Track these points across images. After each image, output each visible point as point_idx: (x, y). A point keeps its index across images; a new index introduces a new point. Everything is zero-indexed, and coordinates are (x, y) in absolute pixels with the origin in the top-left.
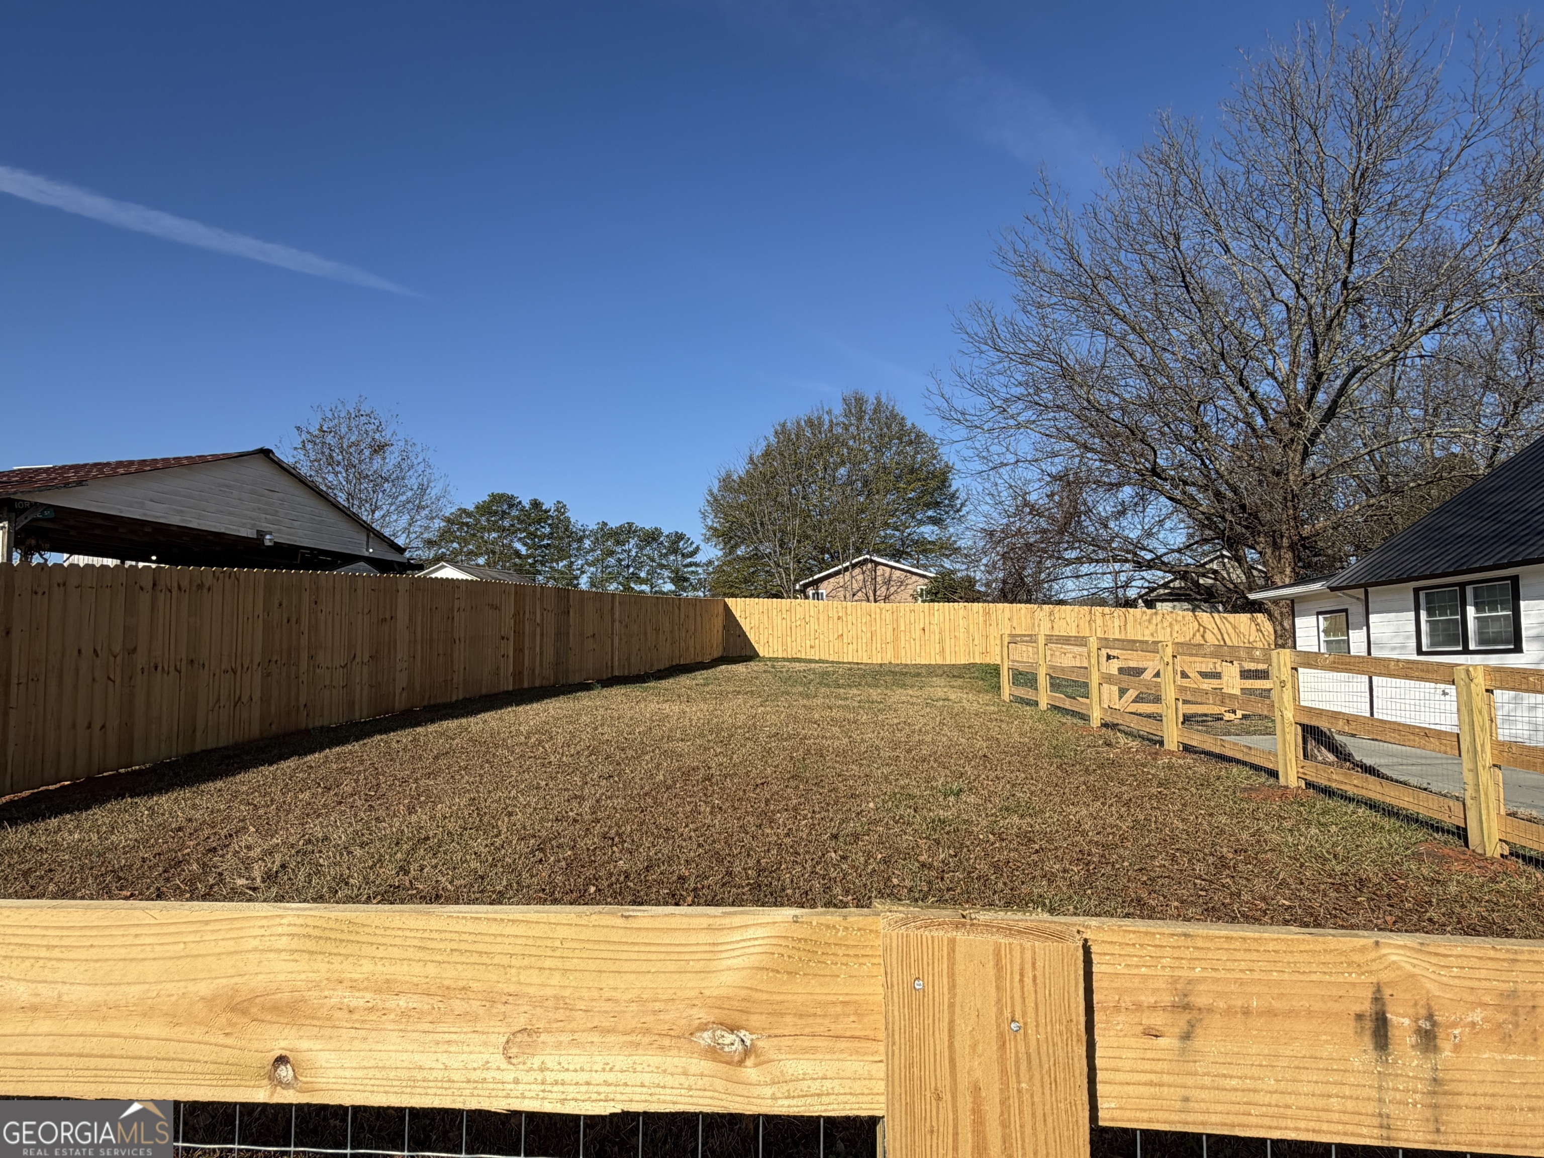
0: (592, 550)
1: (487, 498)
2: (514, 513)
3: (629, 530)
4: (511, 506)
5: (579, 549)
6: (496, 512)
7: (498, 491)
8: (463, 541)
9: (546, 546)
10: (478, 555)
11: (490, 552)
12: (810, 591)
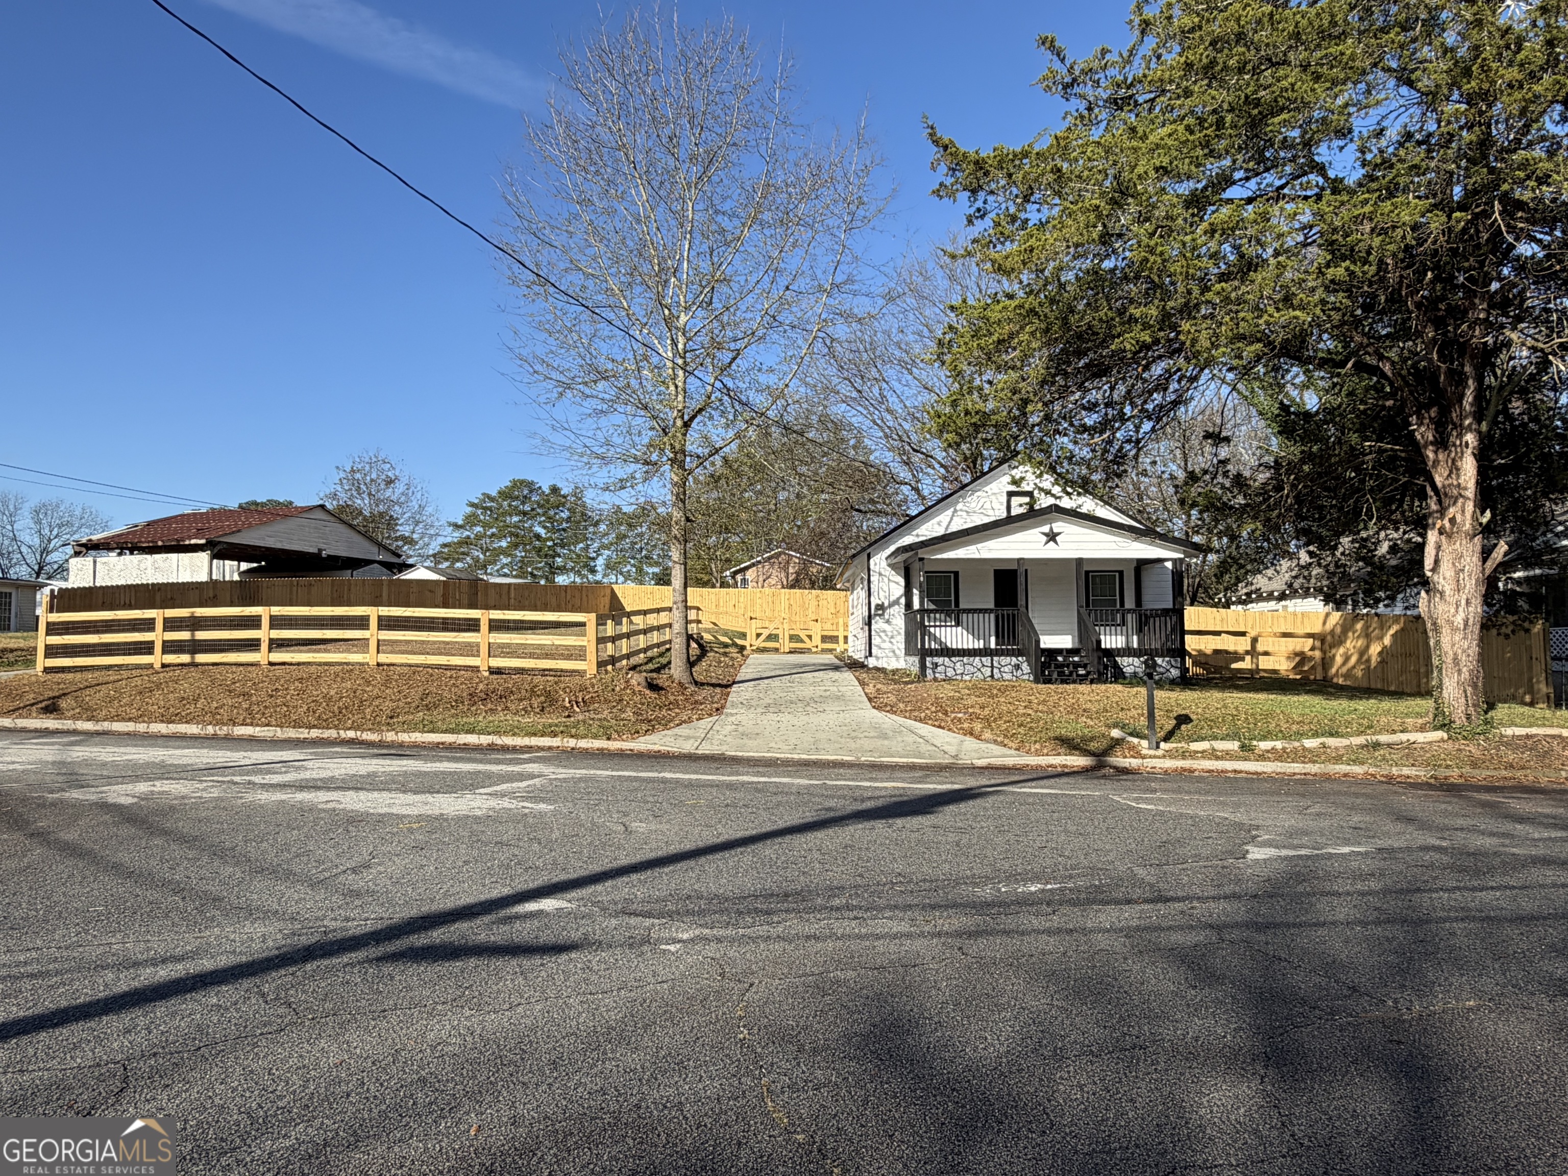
0: (607, 534)
1: (508, 484)
2: (535, 497)
4: (531, 491)
5: (595, 533)
6: (517, 497)
8: (486, 525)
9: (564, 530)
10: (501, 537)
11: (512, 534)
12: (739, 577)
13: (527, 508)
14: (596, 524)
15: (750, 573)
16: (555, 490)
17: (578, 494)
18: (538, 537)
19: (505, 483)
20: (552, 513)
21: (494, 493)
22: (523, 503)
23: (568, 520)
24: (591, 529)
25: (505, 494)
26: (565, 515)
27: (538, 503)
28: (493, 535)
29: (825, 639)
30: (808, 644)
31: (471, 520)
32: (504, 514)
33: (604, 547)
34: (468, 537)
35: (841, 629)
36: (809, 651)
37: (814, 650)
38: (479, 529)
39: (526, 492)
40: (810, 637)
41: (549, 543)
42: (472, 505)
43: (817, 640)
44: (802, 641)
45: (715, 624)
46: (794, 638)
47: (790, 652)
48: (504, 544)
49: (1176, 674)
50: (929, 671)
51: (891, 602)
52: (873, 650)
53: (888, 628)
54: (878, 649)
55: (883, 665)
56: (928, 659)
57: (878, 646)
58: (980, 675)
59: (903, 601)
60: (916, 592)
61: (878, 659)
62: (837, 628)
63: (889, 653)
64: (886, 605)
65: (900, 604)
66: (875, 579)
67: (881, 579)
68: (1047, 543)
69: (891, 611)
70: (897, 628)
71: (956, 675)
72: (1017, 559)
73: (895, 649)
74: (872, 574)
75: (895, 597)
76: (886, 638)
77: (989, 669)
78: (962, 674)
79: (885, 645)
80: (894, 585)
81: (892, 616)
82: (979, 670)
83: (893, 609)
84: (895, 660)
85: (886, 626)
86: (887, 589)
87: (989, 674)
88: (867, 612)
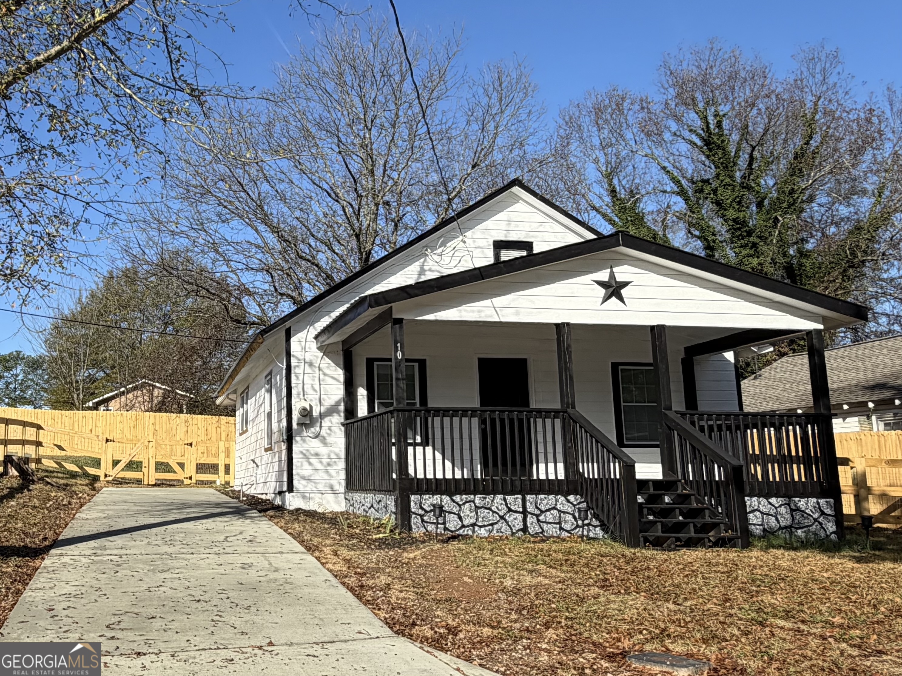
12: (102, 408)
15: (113, 405)
29: (201, 468)
30: (180, 475)
35: (222, 456)
37: (188, 481)
40: (182, 465)
43: (191, 470)
44: (172, 471)
45: (60, 448)
46: (163, 467)
47: (155, 485)
49: (831, 527)
50: (415, 520)
51: (323, 409)
52: (295, 483)
53: (324, 451)
54: (304, 482)
55: (312, 506)
56: (413, 497)
57: (303, 478)
58: (504, 527)
59: (342, 407)
60: (362, 393)
61: (304, 497)
62: (217, 455)
63: (321, 487)
64: (315, 413)
65: (338, 412)
66: (299, 371)
67: (308, 369)
68: (606, 298)
69: (326, 422)
70: (337, 451)
71: (463, 526)
72: (557, 325)
73: (334, 483)
74: (294, 362)
75: (329, 402)
76: (319, 466)
77: (520, 517)
78: (473, 525)
79: (316, 477)
80: (329, 380)
81: (323, 433)
82: (502, 517)
83: (327, 419)
84: (330, 497)
85: (314, 445)
86: (317, 387)
87: (521, 526)
88: (284, 423)
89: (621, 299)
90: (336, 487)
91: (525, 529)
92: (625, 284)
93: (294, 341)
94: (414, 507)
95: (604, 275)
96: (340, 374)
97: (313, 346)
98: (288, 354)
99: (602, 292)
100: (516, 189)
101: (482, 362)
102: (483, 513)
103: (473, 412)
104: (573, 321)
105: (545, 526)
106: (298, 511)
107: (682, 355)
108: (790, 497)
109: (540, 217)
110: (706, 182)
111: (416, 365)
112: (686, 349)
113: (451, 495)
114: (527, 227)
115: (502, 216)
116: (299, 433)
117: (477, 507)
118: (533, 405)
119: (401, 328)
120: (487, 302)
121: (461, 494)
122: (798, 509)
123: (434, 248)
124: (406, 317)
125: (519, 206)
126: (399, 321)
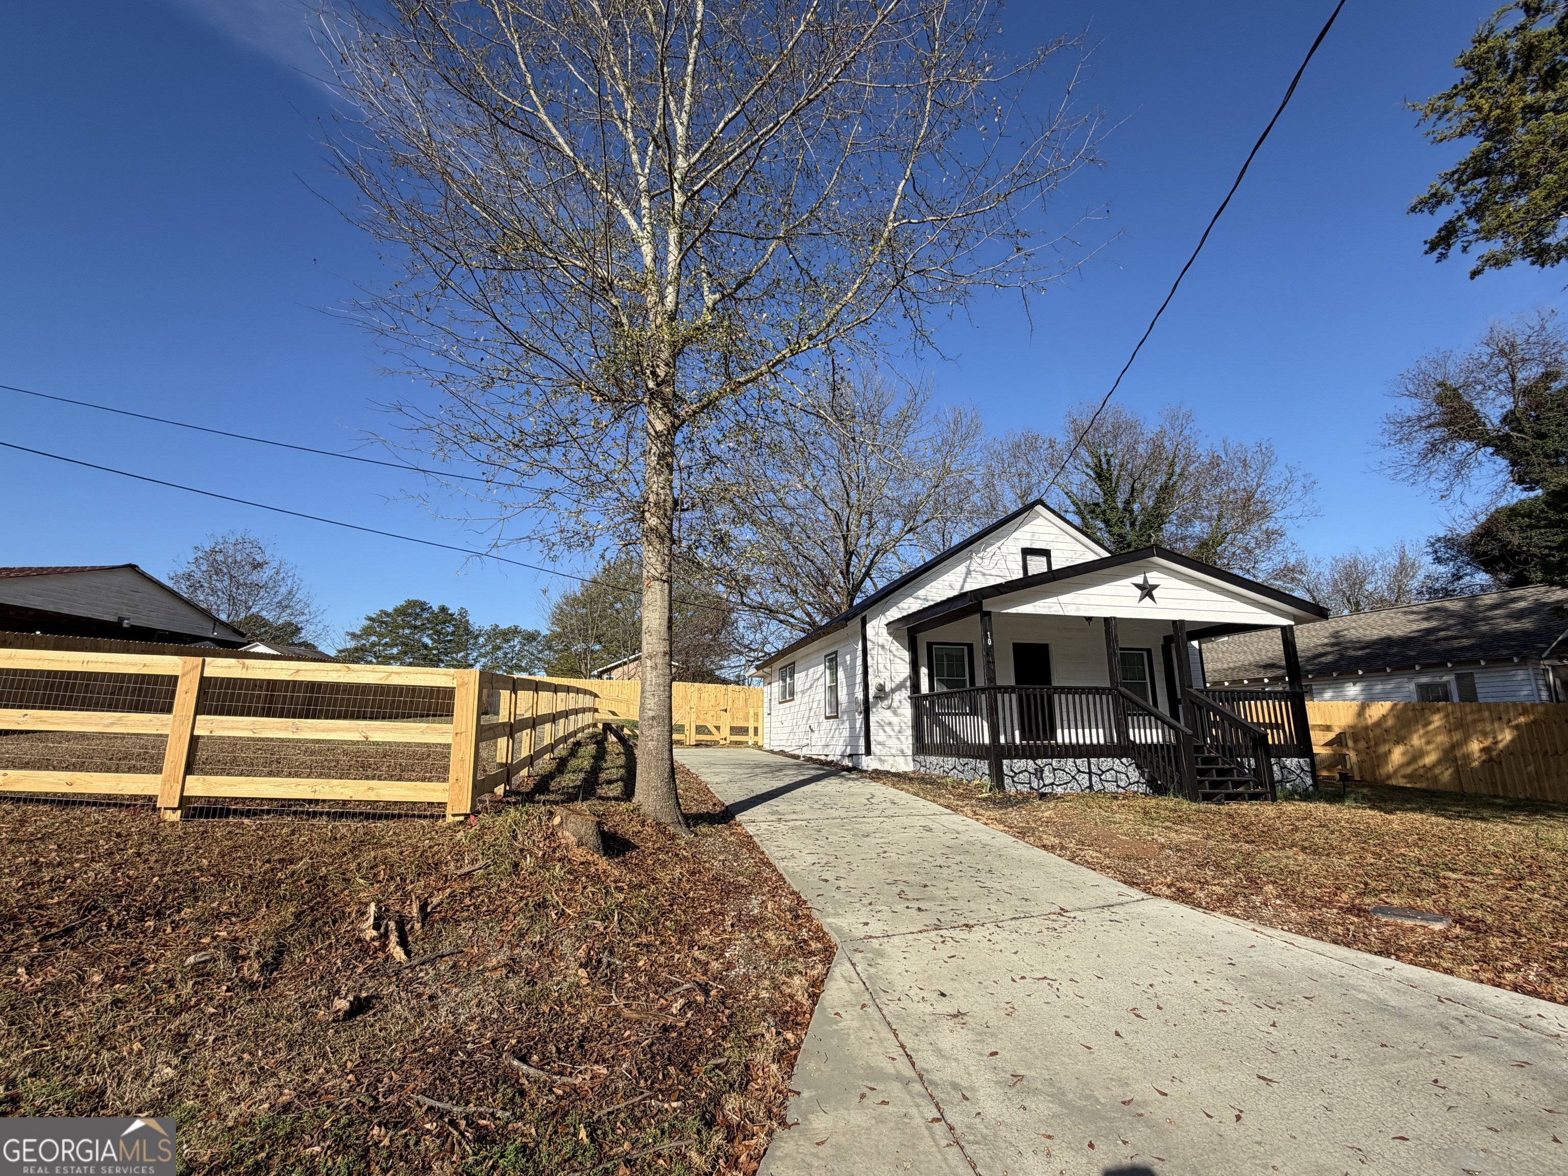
0: (485, 645)
1: (403, 603)
2: (426, 615)
3: (515, 631)
4: (423, 610)
5: (474, 644)
6: (410, 614)
7: (413, 598)
8: (381, 636)
9: (448, 641)
10: (392, 646)
11: (403, 644)
12: (605, 676)
13: (418, 623)
14: (477, 637)
15: (616, 673)
16: (443, 609)
17: (463, 613)
18: (425, 646)
19: (400, 602)
20: (439, 628)
21: (390, 610)
22: (415, 619)
23: (453, 634)
24: (472, 641)
25: (400, 611)
26: (450, 629)
27: (428, 619)
28: (386, 644)
29: (735, 730)
30: (716, 736)
31: (367, 632)
32: (398, 627)
33: (484, 656)
34: (364, 645)
35: (752, 720)
36: (714, 744)
37: (722, 742)
38: (374, 638)
39: (418, 610)
40: (718, 728)
41: (435, 652)
42: (370, 619)
43: (725, 732)
44: (710, 733)
45: (614, 713)
46: (701, 729)
47: (696, 745)
48: (395, 651)
49: (1309, 781)
50: (1007, 781)
51: (893, 686)
52: (873, 747)
53: (895, 720)
54: (880, 747)
55: (886, 767)
56: (1005, 762)
57: (880, 743)
58: (1076, 785)
59: (908, 684)
60: (924, 671)
61: (880, 760)
62: (747, 719)
63: (894, 752)
64: (887, 689)
65: (906, 688)
66: (874, 652)
67: (881, 652)
68: (1142, 598)
69: (897, 696)
70: (906, 720)
71: (1045, 785)
72: (1106, 619)
73: (904, 747)
74: (869, 645)
75: (898, 679)
76: (892, 733)
77: (1087, 776)
78: (1052, 784)
79: (889, 743)
80: (898, 660)
81: (895, 705)
82: (1073, 777)
83: (897, 693)
84: (900, 759)
85: (888, 715)
86: (888, 666)
87: (1088, 784)
88: (860, 695)
89: (1152, 598)
90: (906, 751)
91: (1091, 787)
92: (1155, 587)
93: (869, 627)
94: (1006, 770)
95: (1139, 579)
96: (906, 655)
97: (884, 631)
98: (865, 639)
99: (1138, 592)
100: (1039, 508)
101: (1015, 646)
102: (1059, 774)
103: (1013, 689)
104: (1118, 616)
105: (1106, 784)
106: (876, 771)
107: (1162, 642)
108: (1279, 758)
109: (1056, 531)
110: (1097, 505)
111: (966, 648)
112: (1165, 638)
113: (1034, 759)
114: (1046, 537)
115: (1026, 528)
116: (875, 705)
117: (1054, 769)
118: (1055, 683)
119: (990, 619)
120: (1054, 599)
121: (1041, 758)
122: (1285, 767)
123: (978, 552)
124: (993, 610)
125: (1039, 521)
126: (988, 614)
